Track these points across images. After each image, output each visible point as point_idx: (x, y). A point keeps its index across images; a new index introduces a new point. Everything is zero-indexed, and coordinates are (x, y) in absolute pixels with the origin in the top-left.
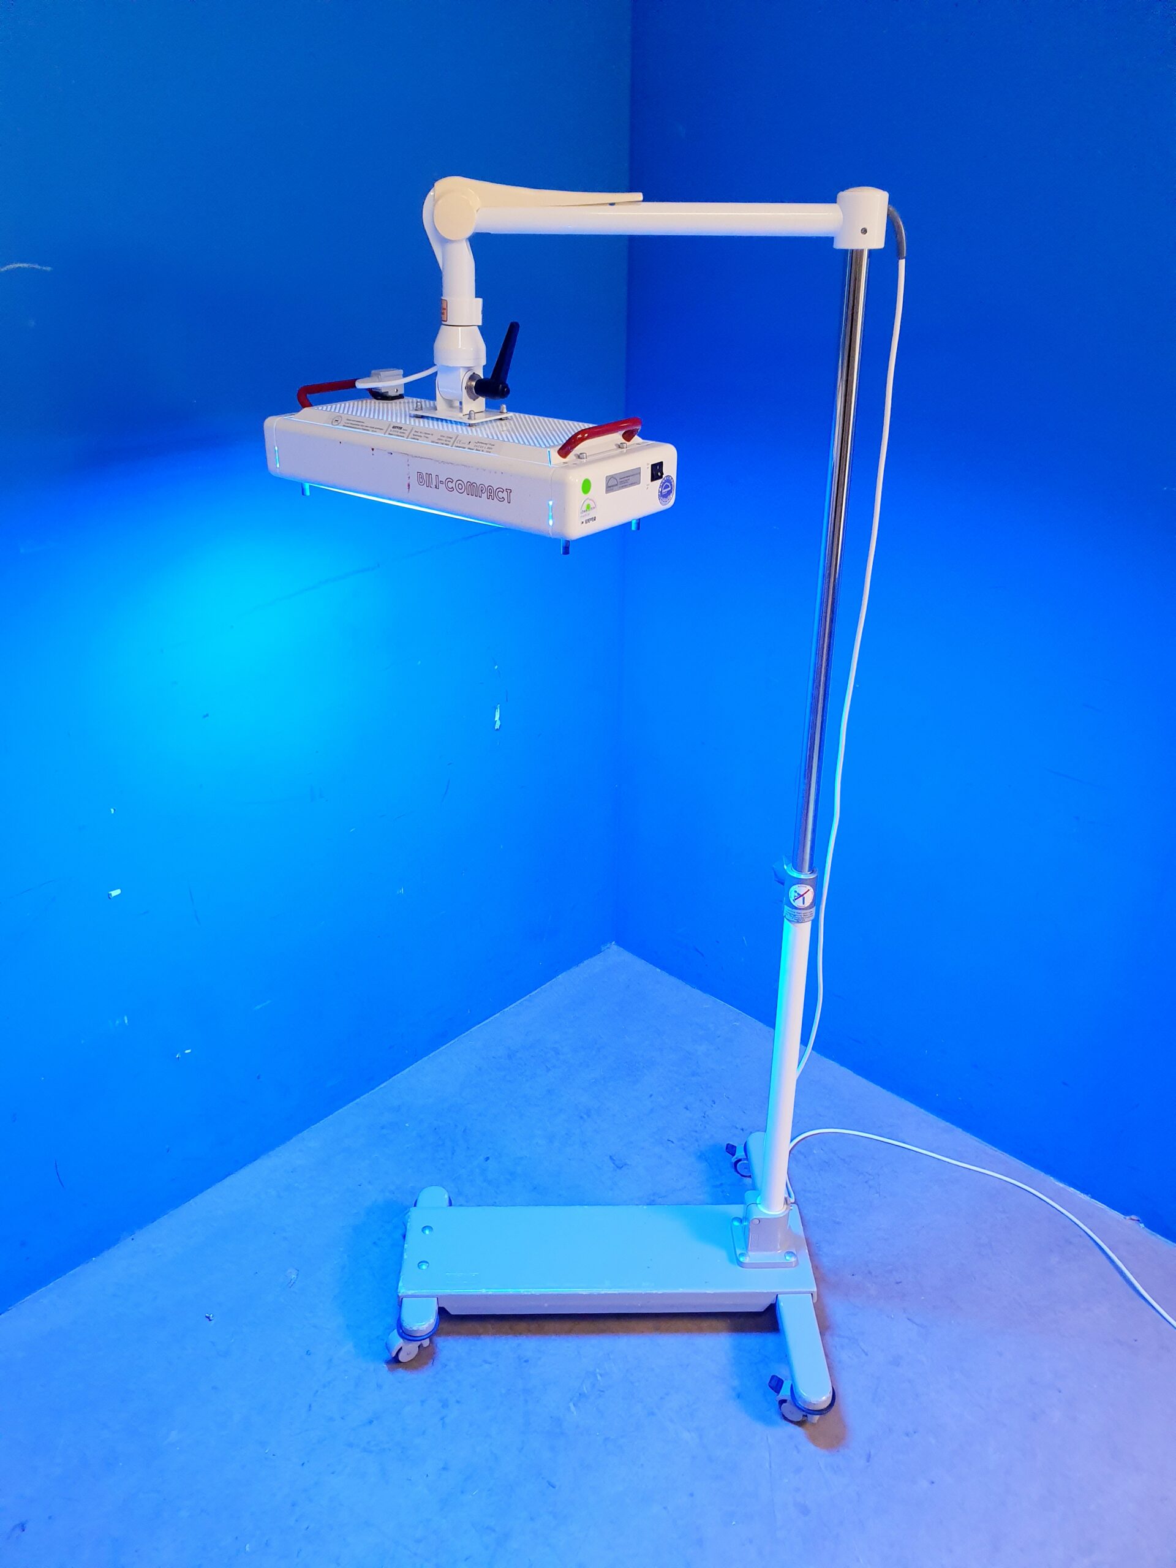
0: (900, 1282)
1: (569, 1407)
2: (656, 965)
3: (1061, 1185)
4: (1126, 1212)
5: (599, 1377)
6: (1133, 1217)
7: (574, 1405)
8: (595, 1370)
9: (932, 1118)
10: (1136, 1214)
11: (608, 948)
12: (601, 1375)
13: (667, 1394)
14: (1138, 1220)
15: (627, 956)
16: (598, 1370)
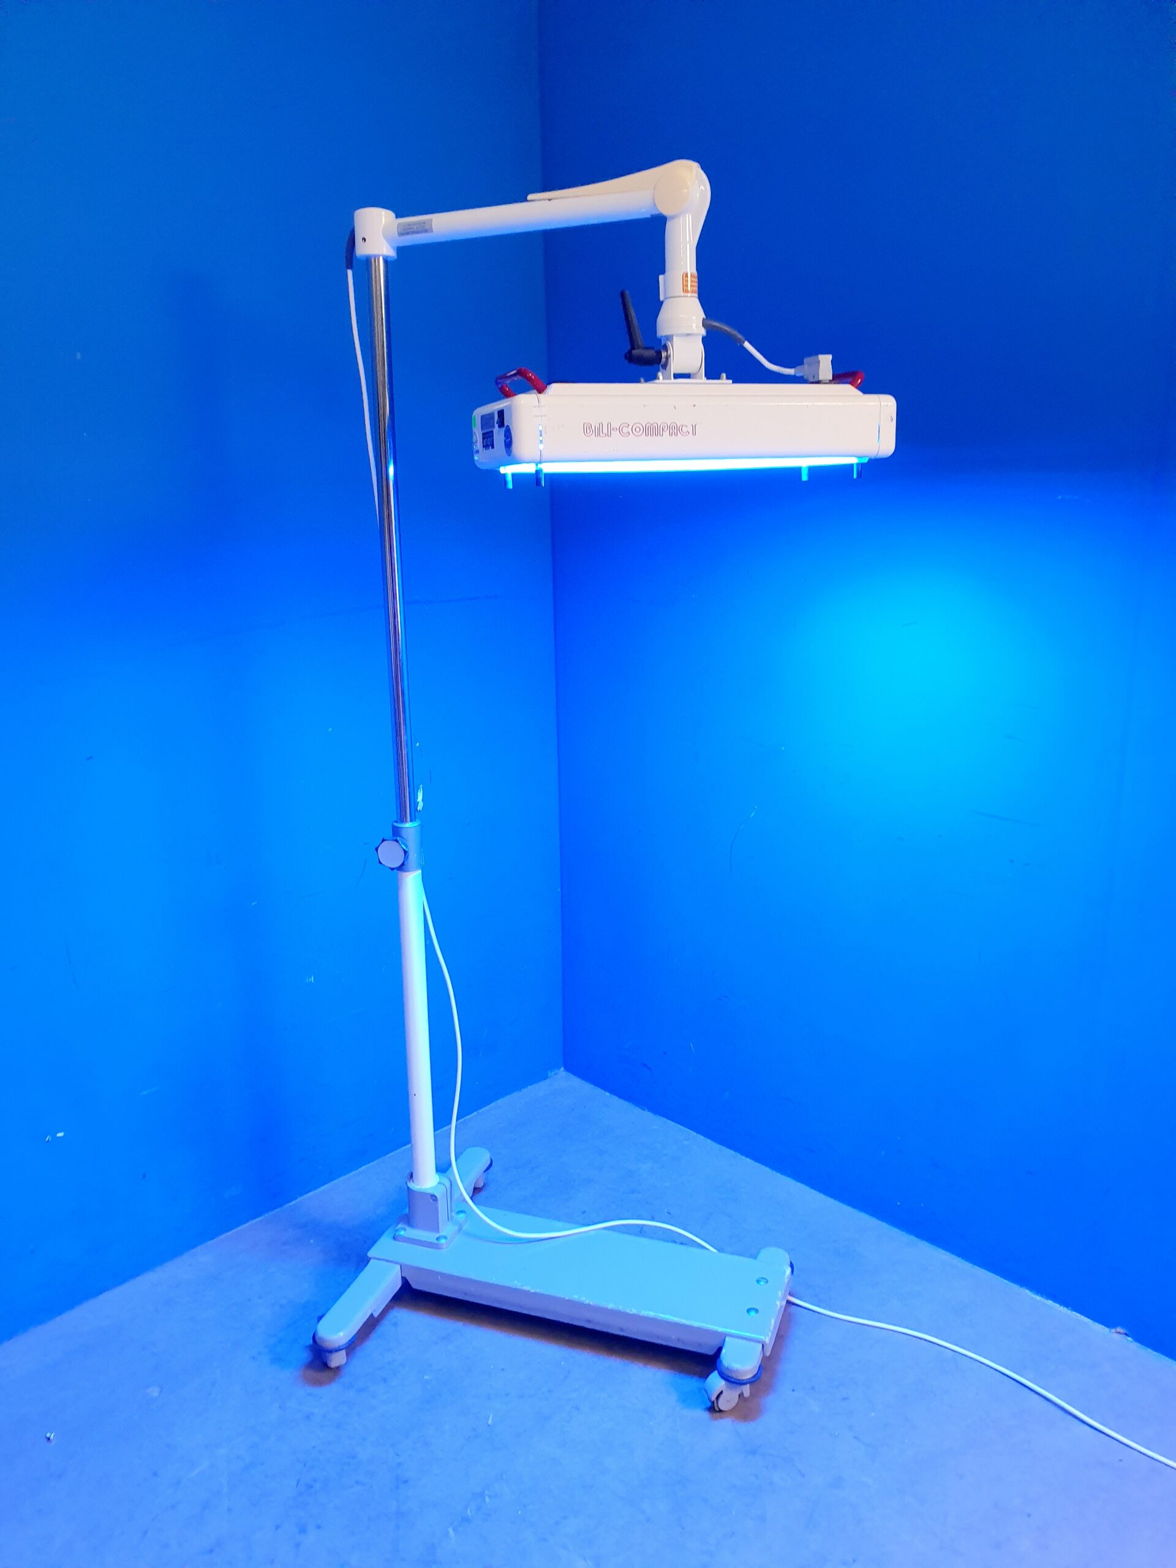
0: (847, 1398)
1: (448, 1532)
2: (605, 1088)
3: (1038, 1298)
4: (1109, 1323)
5: (487, 1499)
6: (1119, 1329)
7: (453, 1530)
8: (484, 1492)
9: (894, 1232)
10: (1122, 1326)
11: (555, 1074)
12: (490, 1496)
13: (565, 1518)
14: (1126, 1334)
15: (576, 1082)
16: (486, 1492)
